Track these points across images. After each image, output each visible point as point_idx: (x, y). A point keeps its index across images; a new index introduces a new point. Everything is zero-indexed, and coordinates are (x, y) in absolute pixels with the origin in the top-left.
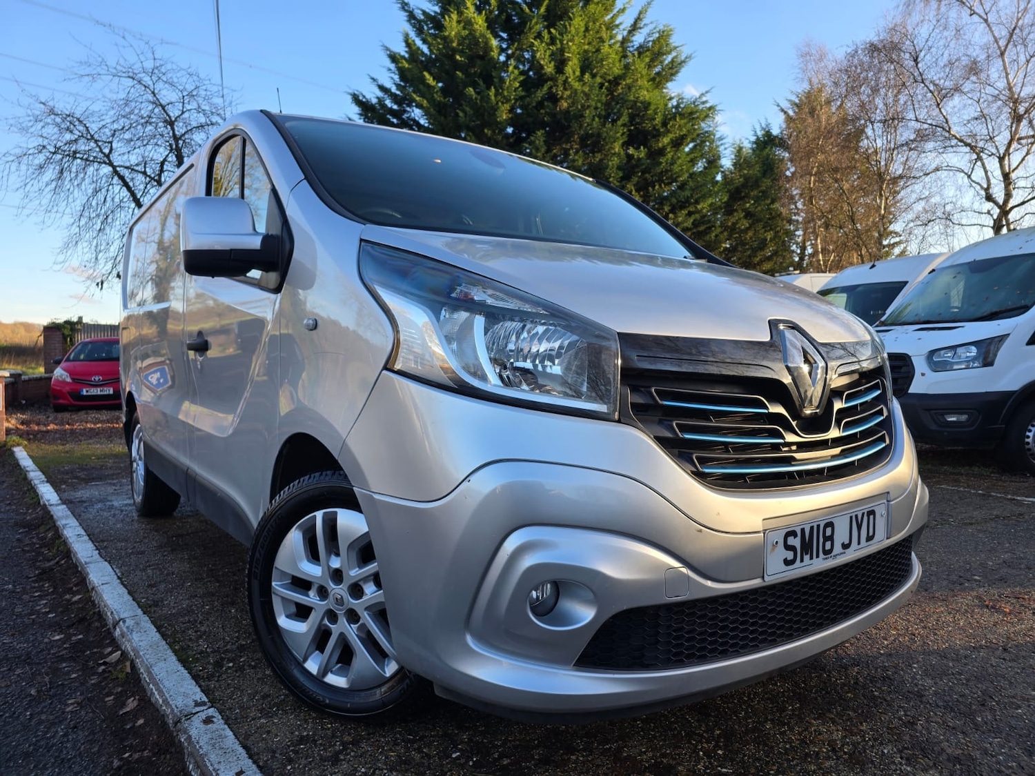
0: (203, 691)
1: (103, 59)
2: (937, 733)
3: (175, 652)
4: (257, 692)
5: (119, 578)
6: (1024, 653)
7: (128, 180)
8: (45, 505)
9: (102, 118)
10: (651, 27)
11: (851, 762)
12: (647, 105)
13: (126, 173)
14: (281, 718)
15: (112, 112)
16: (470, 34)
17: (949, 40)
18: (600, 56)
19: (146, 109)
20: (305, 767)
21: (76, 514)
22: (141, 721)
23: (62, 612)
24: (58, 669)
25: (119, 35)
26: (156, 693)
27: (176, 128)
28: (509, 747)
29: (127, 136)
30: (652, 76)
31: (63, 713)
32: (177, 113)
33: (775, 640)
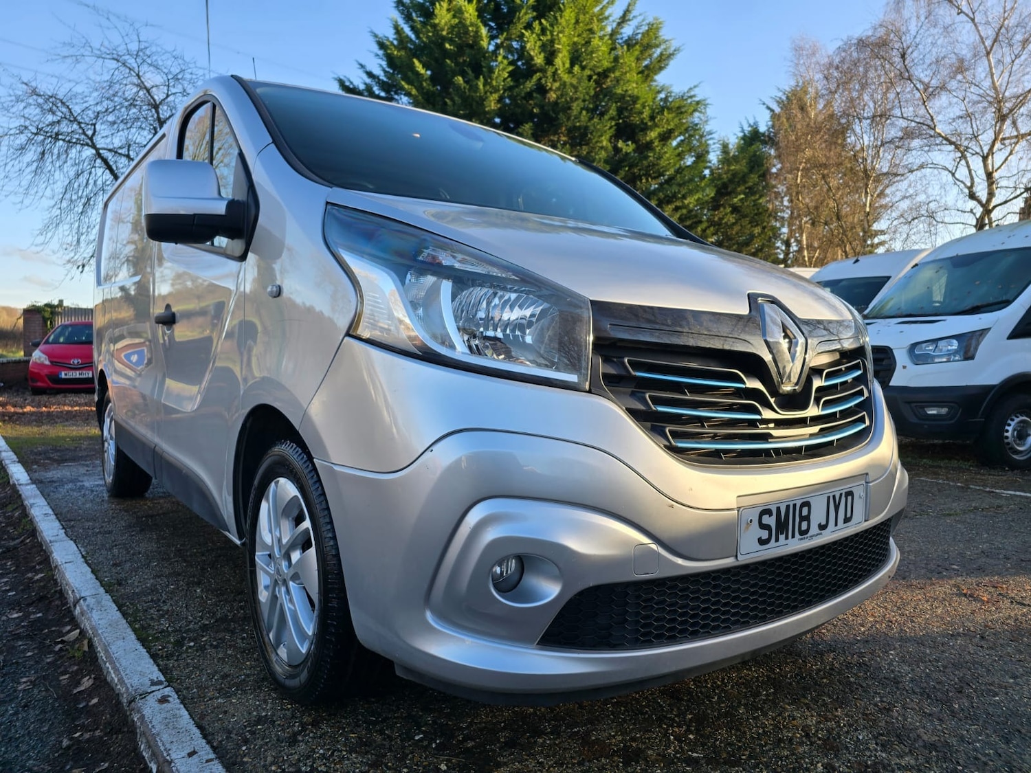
0: (160, 670)
1: (87, 41)
2: (913, 718)
3: (134, 630)
4: (216, 672)
5: (83, 556)
6: (1001, 641)
7: (111, 163)
8: (14, 485)
9: (86, 101)
10: (640, 19)
11: (825, 748)
12: (635, 99)
13: (109, 156)
14: (240, 698)
15: (95, 94)
16: (460, 22)
17: (936, 37)
18: (590, 49)
19: (131, 91)
20: (260, 748)
21: (45, 494)
22: (95, 701)
23: (23, 591)
24: (14, 646)
25: (103, 15)
26: (112, 672)
27: (161, 112)
28: (474, 730)
29: (111, 118)
30: (640, 69)
31: (15, 691)
32: (162, 96)
33: (748, 622)
